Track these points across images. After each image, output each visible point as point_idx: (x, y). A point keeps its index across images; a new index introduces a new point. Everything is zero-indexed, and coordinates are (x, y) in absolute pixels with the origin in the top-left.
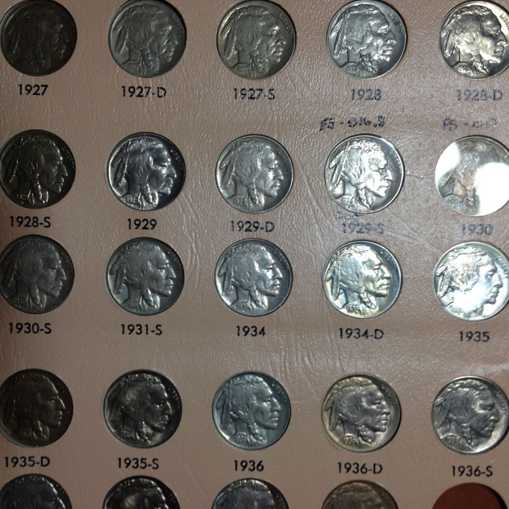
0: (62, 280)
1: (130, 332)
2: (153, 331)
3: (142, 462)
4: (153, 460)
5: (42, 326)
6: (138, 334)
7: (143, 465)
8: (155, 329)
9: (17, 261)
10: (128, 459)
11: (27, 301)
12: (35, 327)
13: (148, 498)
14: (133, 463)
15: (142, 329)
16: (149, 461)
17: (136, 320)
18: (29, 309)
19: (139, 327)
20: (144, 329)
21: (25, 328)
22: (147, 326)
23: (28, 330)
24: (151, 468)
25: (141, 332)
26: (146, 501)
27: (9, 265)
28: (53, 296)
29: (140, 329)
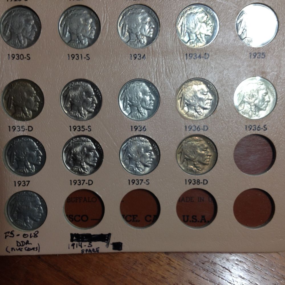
0: (35, 31)
1: (72, 58)
2: (85, 58)
3: (82, 128)
4: (88, 127)
5: (25, 56)
6: (77, 59)
7: (83, 129)
8: (86, 57)
9: (11, 21)
10: (75, 126)
11: (16, 43)
12: (22, 56)
13: (86, 147)
14: (78, 128)
15: (79, 57)
16: (86, 127)
17: (75, 51)
18: (18, 47)
19: (77, 56)
20: (80, 57)
21: (16, 57)
22: (81, 55)
23: (18, 58)
24: (87, 131)
25: (78, 58)
26: (85, 149)
27: (6, 23)
28: (30, 40)
29: (78, 57)
